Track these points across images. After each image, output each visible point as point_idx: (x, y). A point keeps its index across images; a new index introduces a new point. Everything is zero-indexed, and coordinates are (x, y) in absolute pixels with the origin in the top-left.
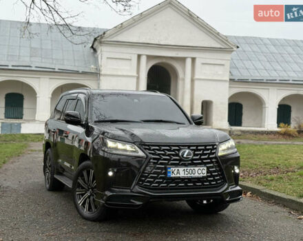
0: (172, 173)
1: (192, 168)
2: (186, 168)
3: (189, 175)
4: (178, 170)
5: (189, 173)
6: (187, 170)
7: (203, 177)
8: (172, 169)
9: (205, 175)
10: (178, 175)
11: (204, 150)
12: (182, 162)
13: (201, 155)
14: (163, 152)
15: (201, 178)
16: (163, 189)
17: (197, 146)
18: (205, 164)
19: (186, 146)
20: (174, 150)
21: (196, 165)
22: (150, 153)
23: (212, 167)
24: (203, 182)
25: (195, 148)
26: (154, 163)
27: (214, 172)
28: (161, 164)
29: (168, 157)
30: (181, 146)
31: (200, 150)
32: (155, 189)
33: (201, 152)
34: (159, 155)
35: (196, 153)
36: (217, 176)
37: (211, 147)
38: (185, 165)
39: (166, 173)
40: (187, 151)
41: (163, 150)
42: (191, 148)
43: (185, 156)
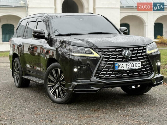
0: (119, 66)
1: (132, 63)
2: (127, 63)
3: (130, 68)
4: (122, 64)
5: (129, 66)
6: (128, 65)
7: (139, 69)
8: (118, 64)
9: (140, 67)
10: (123, 68)
11: (138, 50)
12: (125, 59)
13: (137, 53)
14: (111, 53)
15: (137, 69)
16: (113, 78)
17: (133, 48)
18: (140, 59)
19: (126, 48)
20: (118, 51)
21: (134, 60)
22: (102, 54)
23: (144, 62)
24: (138, 72)
25: (132, 49)
26: (106, 61)
27: (146, 65)
28: (111, 61)
29: (115, 56)
30: (122, 48)
31: (135, 50)
32: (107, 78)
33: (136, 52)
34: (108, 55)
35: (133, 52)
36: (147, 67)
37: (142, 48)
38: (127, 61)
39: (114, 68)
40: (128, 51)
41: (111, 52)
42: (130, 49)
43: (126, 55)
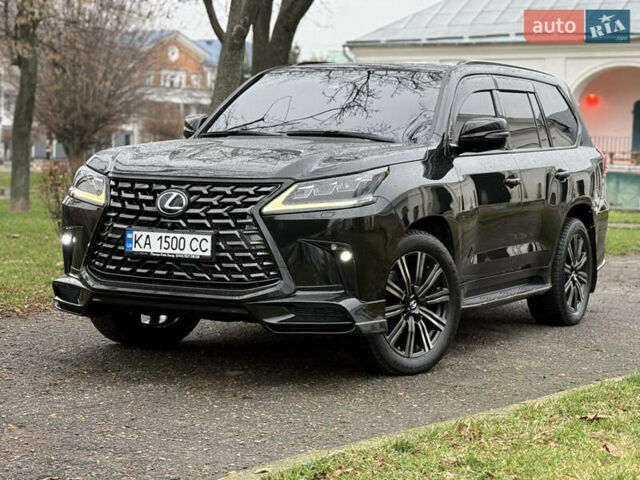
0: (136, 242)
3: (170, 251)
4: (148, 237)
5: (170, 246)
6: (168, 239)
8: (135, 233)
9: (208, 253)
10: (147, 249)
11: (224, 195)
12: (162, 220)
14: (132, 196)
18: (218, 227)
21: (193, 227)
22: (112, 197)
23: (234, 238)
25: (204, 188)
26: (113, 218)
28: (123, 221)
29: (137, 207)
31: (215, 194)
33: (214, 200)
34: (123, 200)
35: (201, 200)
36: (248, 260)
38: (169, 228)
40: (175, 194)
41: (136, 191)
42: (195, 188)
